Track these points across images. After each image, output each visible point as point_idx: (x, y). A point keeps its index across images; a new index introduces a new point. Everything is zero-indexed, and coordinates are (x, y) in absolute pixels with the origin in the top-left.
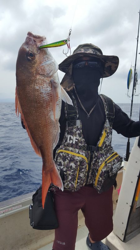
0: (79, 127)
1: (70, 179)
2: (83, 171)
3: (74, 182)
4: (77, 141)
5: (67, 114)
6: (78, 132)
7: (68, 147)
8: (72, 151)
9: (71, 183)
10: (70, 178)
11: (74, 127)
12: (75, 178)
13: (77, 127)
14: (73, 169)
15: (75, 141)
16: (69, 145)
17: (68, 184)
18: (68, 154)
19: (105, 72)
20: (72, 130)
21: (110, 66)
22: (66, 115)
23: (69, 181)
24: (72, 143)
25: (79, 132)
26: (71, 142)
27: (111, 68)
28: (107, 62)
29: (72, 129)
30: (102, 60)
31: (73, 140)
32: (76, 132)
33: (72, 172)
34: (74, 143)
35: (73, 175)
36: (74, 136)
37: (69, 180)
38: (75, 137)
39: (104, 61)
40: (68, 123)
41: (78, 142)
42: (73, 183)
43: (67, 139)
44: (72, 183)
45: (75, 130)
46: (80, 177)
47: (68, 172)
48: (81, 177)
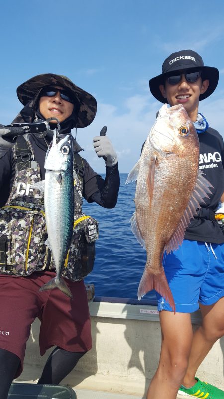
0: (35, 170)
1: (18, 248)
2: (39, 233)
3: (23, 253)
4: (32, 190)
5: (17, 152)
6: (34, 176)
7: (17, 202)
8: (23, 206)
9: (19, 255)
10: (17, 245)
11: (29, 169)
12: (25, 244)
13: (33, 169)
14: (22, 230)
15: (30, 191)
16: (20, 199)
17: (14, 258)
18: (15, 210)
19: (78, 118)
20: (24, 174)
21: (86, 112)
22: (15, 154)
23: (16, 252)
24: (24, 194)
25: (36, 177)
26: (23, 192)
27: (86, 116)
28: (83, 105)
29: (26, 173)
30: (78, 98)
31: (25, 189)
32: (30, 176)
33: (21, 236)
34: (27, 194)
35: (22, 240)
36: (27, 183)
37: (15, 249)
38: (29, 185)
39: (79, 101)
40: (19, 165)
41: (34, 193)
42: (22, 256)
43: (16, 189)
44: (21, 254)
45: (29, 174)
46: (34, 243)
47: (14, 237)
48: (36, 244)
